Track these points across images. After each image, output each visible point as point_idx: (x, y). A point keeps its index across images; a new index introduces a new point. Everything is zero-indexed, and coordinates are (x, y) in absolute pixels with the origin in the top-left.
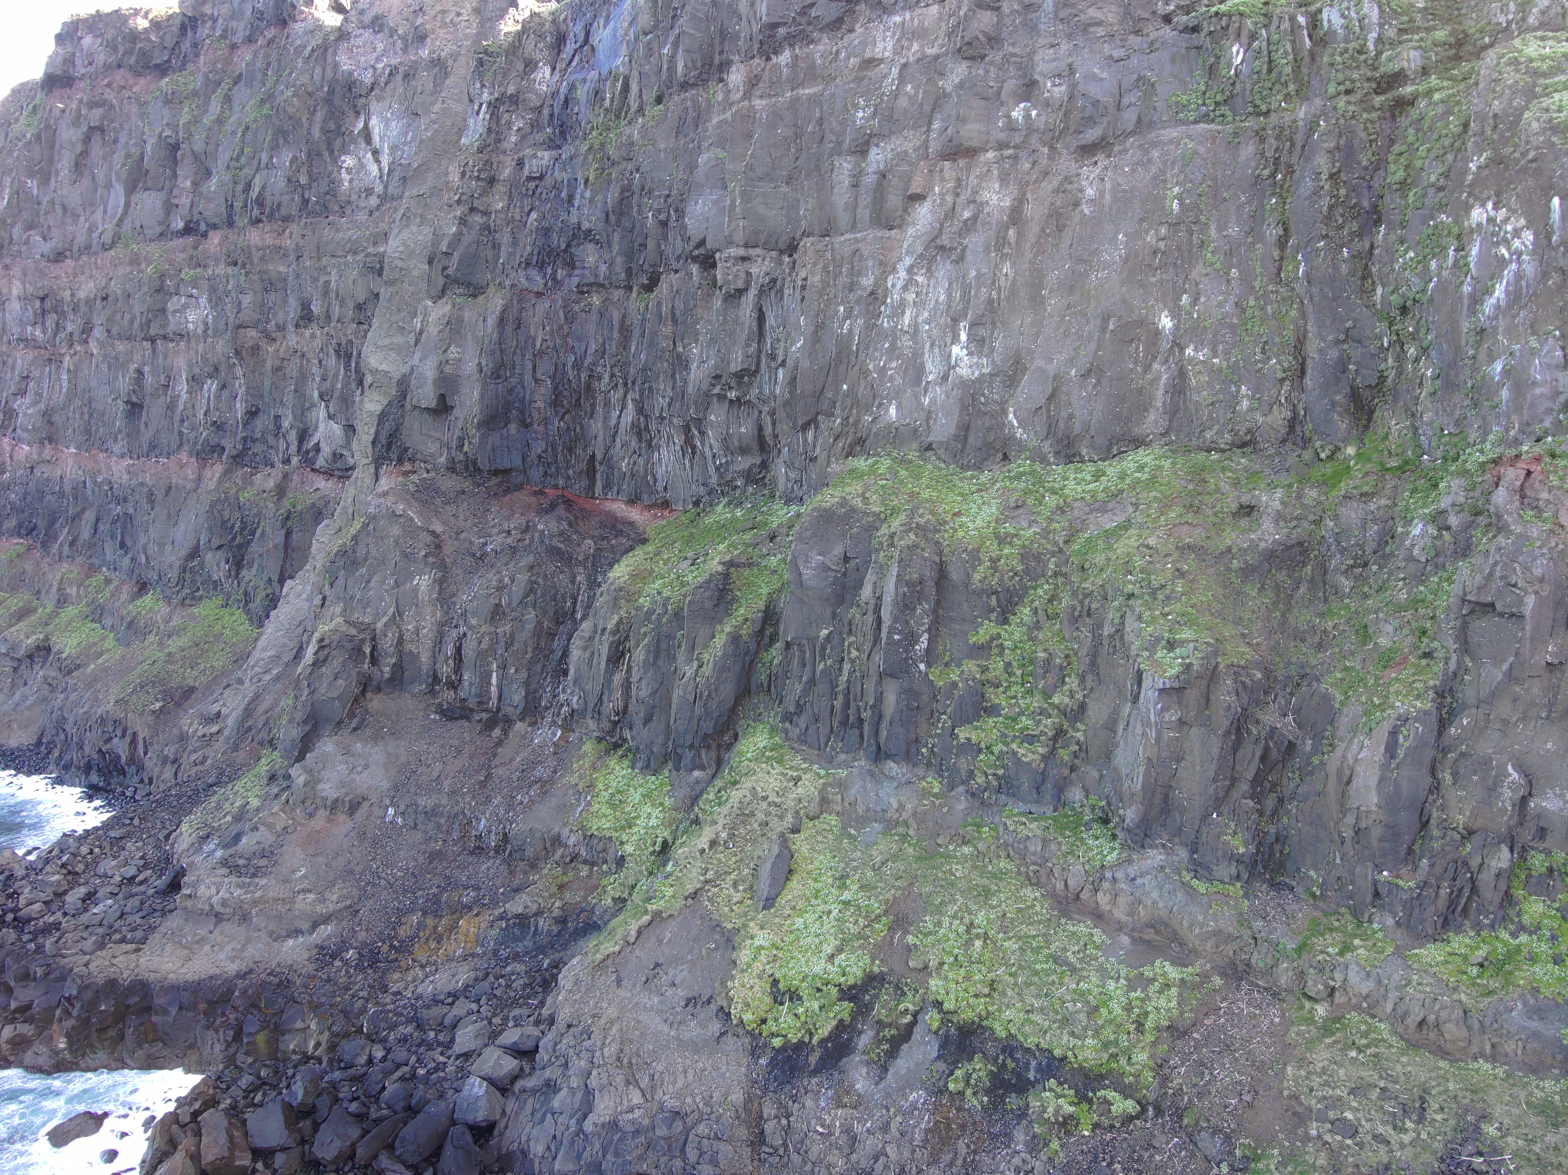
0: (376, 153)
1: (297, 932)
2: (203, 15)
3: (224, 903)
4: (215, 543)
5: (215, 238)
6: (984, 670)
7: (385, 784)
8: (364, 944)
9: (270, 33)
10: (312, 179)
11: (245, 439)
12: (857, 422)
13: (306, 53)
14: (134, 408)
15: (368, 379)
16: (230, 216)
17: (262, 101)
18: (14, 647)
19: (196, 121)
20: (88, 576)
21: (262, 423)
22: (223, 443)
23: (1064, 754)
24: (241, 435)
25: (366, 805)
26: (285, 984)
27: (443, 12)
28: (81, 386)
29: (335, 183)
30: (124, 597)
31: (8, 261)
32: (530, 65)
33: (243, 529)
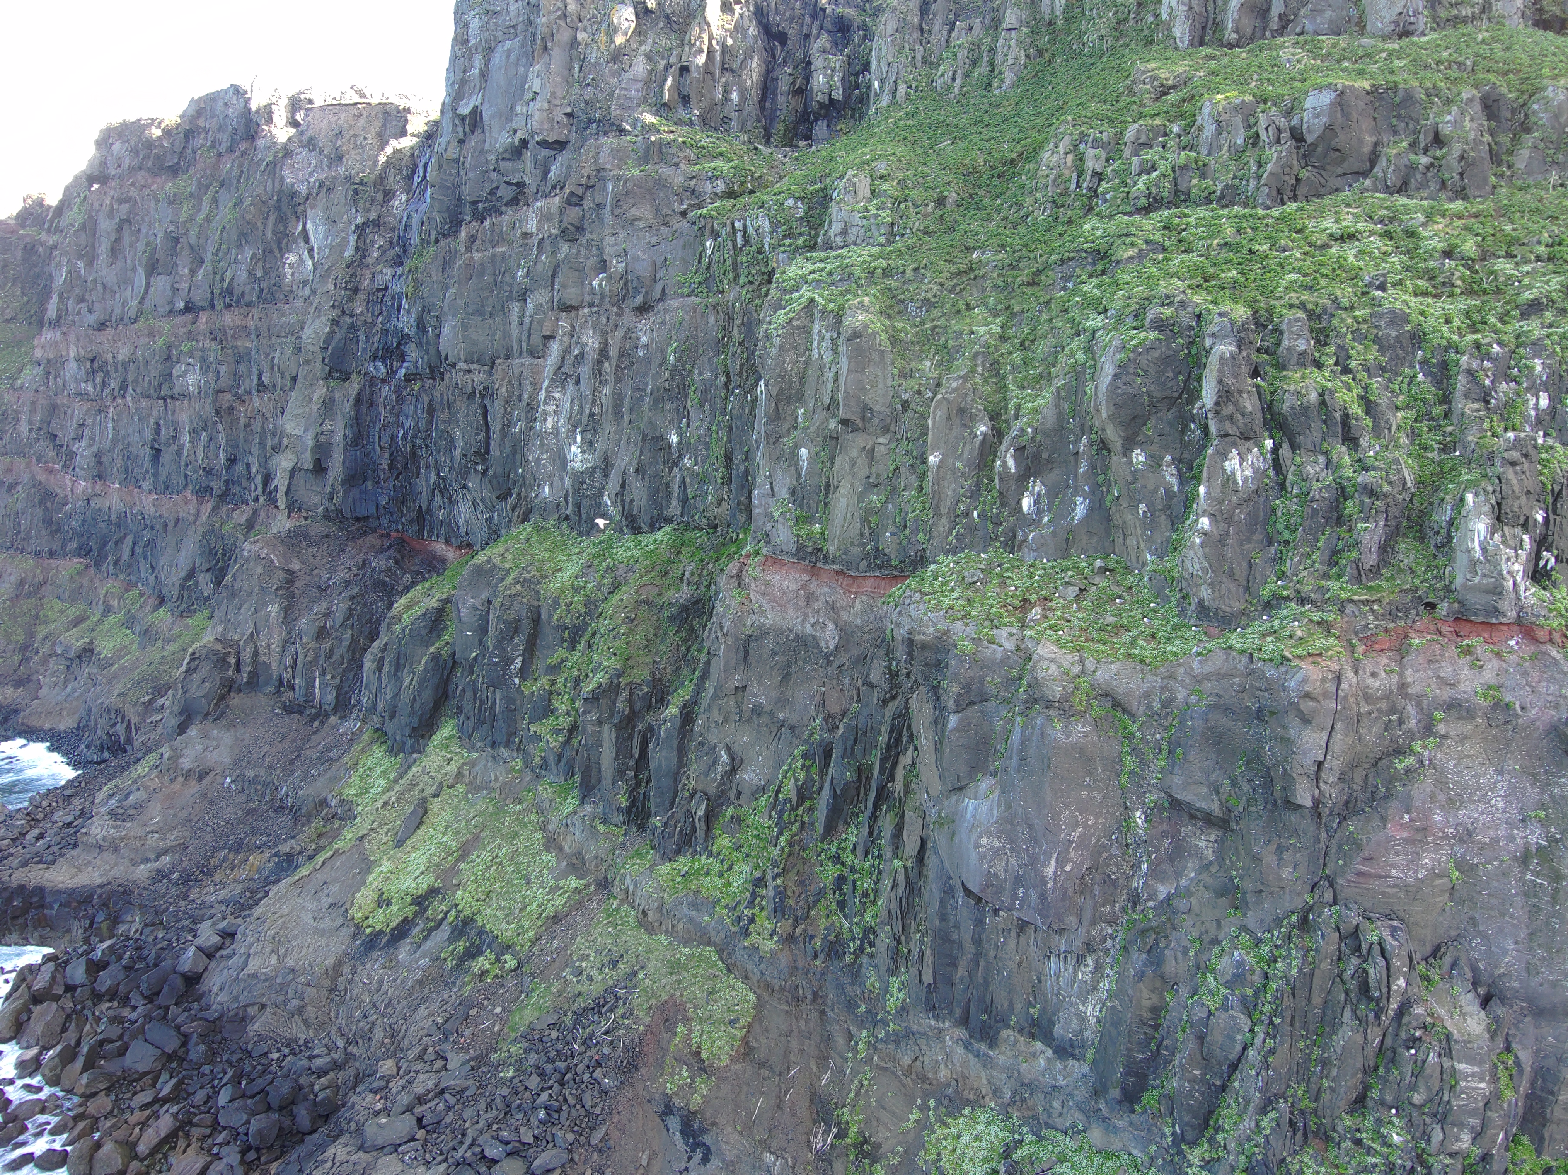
0: (311, 250)
1: (147, 860)
2: (199, 127)
3: (104, 839)
4: (205, 567)
5: (204, 317)
6: (553, 683)
7: (228, 760)
8: (185, 869)
9: (243, 146)
10: (266, 273)
11: (227, 481)
12: (526, 497)
13: (262, 168)
14: (157, 454)
15: (285, 441)
16: (212, 300)
17: (236, 205)
18: (67, 650)
19: (192, 219)
20: (127, 591)
21: (239, 468)
22: (212, 484)
23: (575, 741)
24: (224, 478)
25: (212, 774)
26: (127, 892)
27: (355, 136)
28: (122, 433)
29: (280, 276)
30: (148, 608)
31: (65, 329)
32: (389, 195)
33: (224, 555)
